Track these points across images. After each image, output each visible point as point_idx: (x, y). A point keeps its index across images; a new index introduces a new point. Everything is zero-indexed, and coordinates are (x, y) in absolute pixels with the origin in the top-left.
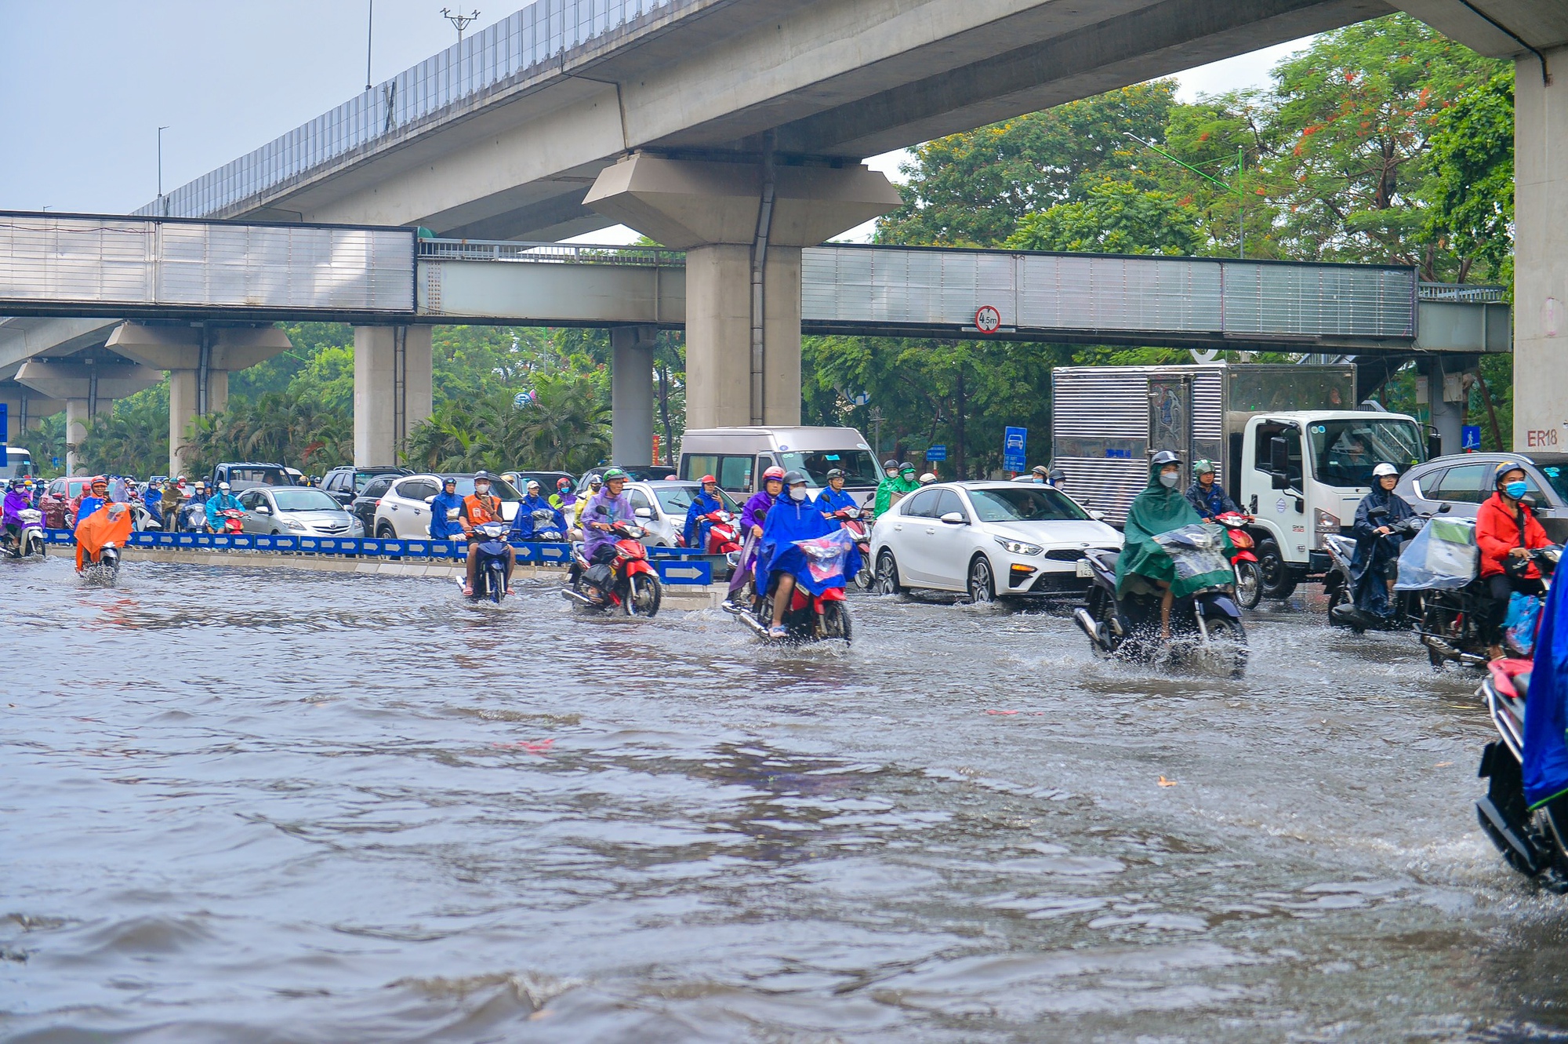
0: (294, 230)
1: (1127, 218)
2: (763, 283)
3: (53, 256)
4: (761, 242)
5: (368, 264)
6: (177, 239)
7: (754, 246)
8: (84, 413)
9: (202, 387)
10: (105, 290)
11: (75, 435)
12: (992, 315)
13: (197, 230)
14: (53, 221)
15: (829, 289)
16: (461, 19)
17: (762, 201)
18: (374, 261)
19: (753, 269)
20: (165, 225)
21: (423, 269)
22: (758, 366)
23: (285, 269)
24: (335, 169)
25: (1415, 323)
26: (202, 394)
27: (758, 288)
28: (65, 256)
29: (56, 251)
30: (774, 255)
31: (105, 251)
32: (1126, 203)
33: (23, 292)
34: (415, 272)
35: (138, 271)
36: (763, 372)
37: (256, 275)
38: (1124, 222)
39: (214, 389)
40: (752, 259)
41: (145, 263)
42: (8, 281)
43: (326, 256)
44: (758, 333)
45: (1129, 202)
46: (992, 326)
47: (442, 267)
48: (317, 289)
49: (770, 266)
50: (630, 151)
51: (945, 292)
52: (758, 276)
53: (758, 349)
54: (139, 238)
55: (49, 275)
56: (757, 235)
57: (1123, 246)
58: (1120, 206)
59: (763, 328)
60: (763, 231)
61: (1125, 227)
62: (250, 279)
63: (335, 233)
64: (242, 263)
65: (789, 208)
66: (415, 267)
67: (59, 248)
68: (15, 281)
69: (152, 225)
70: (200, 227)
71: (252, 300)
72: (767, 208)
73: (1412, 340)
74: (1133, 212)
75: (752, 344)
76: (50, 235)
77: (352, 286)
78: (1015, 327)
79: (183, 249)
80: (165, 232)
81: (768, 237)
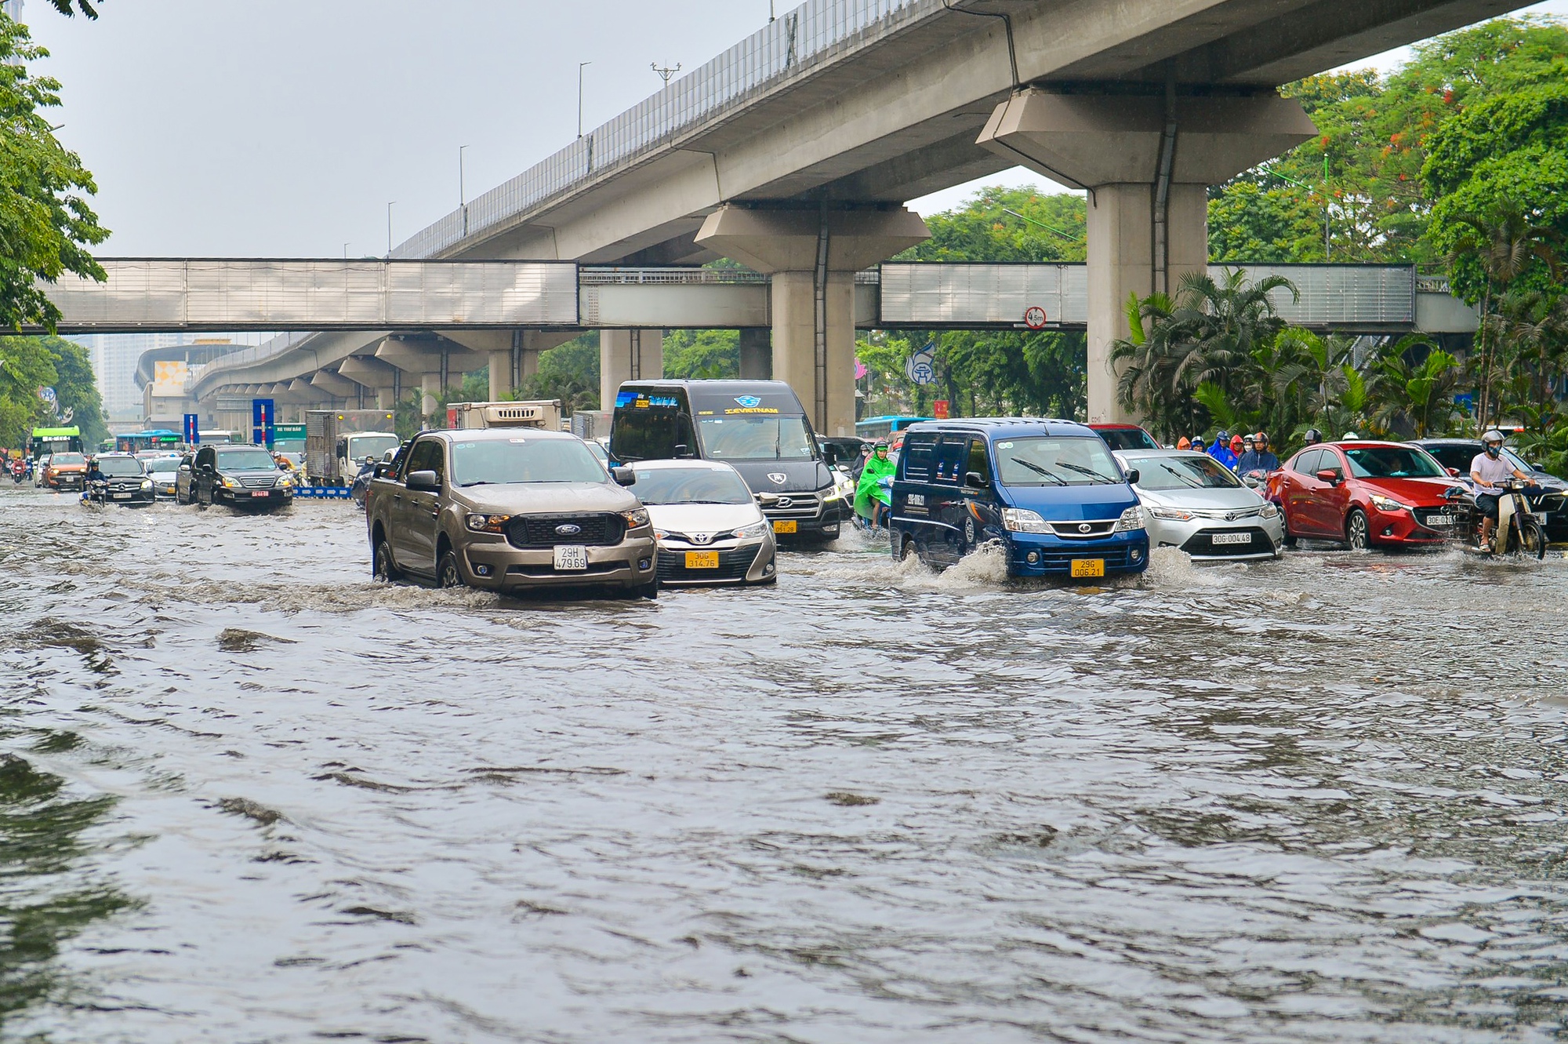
0: (487, 265)
1: (1249, 214)
2: (824, 299)
3: (313, 289)
4: (821, 269)
5: (543, 289)
6: (401, 275)
7: (816, 271)
8: (436, 387)
9: (516, 365)
10: (349, 314)
11: (429, 406)
12: (1039, 313)
13: (416, 268)
14: (311, 264)
15: (905, 297)
16: (666, 71)
17: (820, 239)
18: (548, 287)
19: (816, 289)
20: (392, 264)
21: (584, 291)
22: (821, 361)
23: (481, 294)
24: (560, 200)
25: (1415, 311)
26: (516, 371)
27: (820, 303)
28: (321, 290)
29: (315, 286)
30: (832, 278)
31: (349, 285)
32: (1250, 202)
33: (292, 317)
34: (578, 294)
35: (374, 298)
36: (825, 366)
37: (459, 300)
38: (1246, 218)
39: (526, 367)
40: (815, 282)
41: (379, 293)
42: (280, 309)
43: (511, 284)
44: (820, 337)
45: (1253, 200)
46: (1039, 323)
47: (600, 288)
48: (504, 309)
49: (829, 286)
50: (724, 203)
51: (1001, 296)
52: (820, 294)
53: (821, 349)
54: (374, 275)
55: (310, 304)
56: (817, 263)
57: (1244, 240)
58: (1242, 205)
59: (825, 332)
60: (822, 260)
61: (1247, 222)
62: (454, 302)
63: (518, 266)
64: (449, 290)
65: (841, 245)
66: (578, 290)
67: (317, 283)
68: (286, 309)
69: (383, 264)
70: (418, 265)
71: (456, 318)
72: (823, 243)
73: (1412, 325)
74: (1255, 209)
75: (816, 345)
76: (309, 274)
77: (531, 305)
78: (1060, 323)
79: (406, 282)
80: (393, 270)
81: (826, 265)
